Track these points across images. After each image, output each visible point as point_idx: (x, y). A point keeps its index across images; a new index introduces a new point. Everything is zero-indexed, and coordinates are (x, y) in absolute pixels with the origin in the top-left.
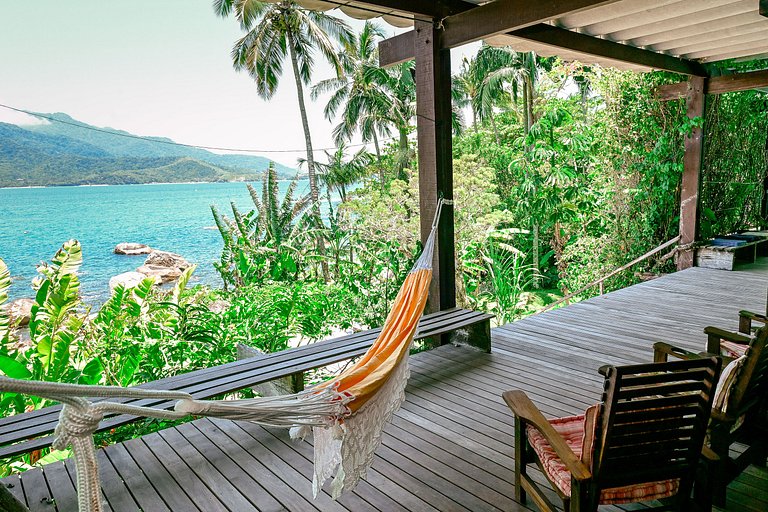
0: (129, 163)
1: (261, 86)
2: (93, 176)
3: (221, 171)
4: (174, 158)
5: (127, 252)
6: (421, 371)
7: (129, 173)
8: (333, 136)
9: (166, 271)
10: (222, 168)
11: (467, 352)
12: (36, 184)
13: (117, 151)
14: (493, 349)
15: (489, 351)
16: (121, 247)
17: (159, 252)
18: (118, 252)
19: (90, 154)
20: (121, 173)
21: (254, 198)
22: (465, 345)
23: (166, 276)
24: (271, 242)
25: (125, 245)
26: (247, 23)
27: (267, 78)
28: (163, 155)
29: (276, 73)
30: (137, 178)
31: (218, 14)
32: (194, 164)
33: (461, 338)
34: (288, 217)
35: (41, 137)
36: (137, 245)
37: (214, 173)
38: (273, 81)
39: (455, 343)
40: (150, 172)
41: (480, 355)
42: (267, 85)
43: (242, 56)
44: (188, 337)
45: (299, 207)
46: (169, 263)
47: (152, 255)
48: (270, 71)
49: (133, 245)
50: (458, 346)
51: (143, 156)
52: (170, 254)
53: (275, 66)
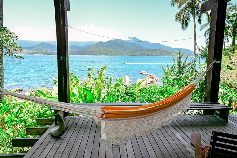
0: (149, 50)
1: (183, 26)
2: (140, 53)
3: (173, 53)
4: (161, 49)
5: (143, 74)
6: (193, 121)
7: (149, 53)
8: (206, 41)
9: (152, 80)
10: (174, 52)
11: (218, 120)
12: (127, 55)
13: (146, 47)
14: (229, 121)
15: (227, 121)
16: (142, 72)
17: (151, 74)
18: (141, 74)
19: (140, 48)
20: (147, 53)
21: (174, 61)
22: (218, 117)
23: (151, 81)
24: (178, 74)
25: (143, 72)
26: (180, 7)
27: (185, 23)
28: (158, 48)
29: (188, 21)
30: (150, 54)
31: (172, 6)
32: (166, 51)
33: (217, 114)
34: (184, 67)
35: (130, 43)
36: (146, 72)
37: (171, 53)
38: (187, 24)
39: (215, 115)
40: (154, 53)
41: (222, 122)
42: (185, 25)
43: (178, 17)
44: (127, 95)
45: (188, 64)
46: (153, 78)
47: (149, 75)
48: (186, 21)
49: (145, 72)
50: (215, 116)
51: (153, 48)
52: (153, 75)
53: (188, 19)
